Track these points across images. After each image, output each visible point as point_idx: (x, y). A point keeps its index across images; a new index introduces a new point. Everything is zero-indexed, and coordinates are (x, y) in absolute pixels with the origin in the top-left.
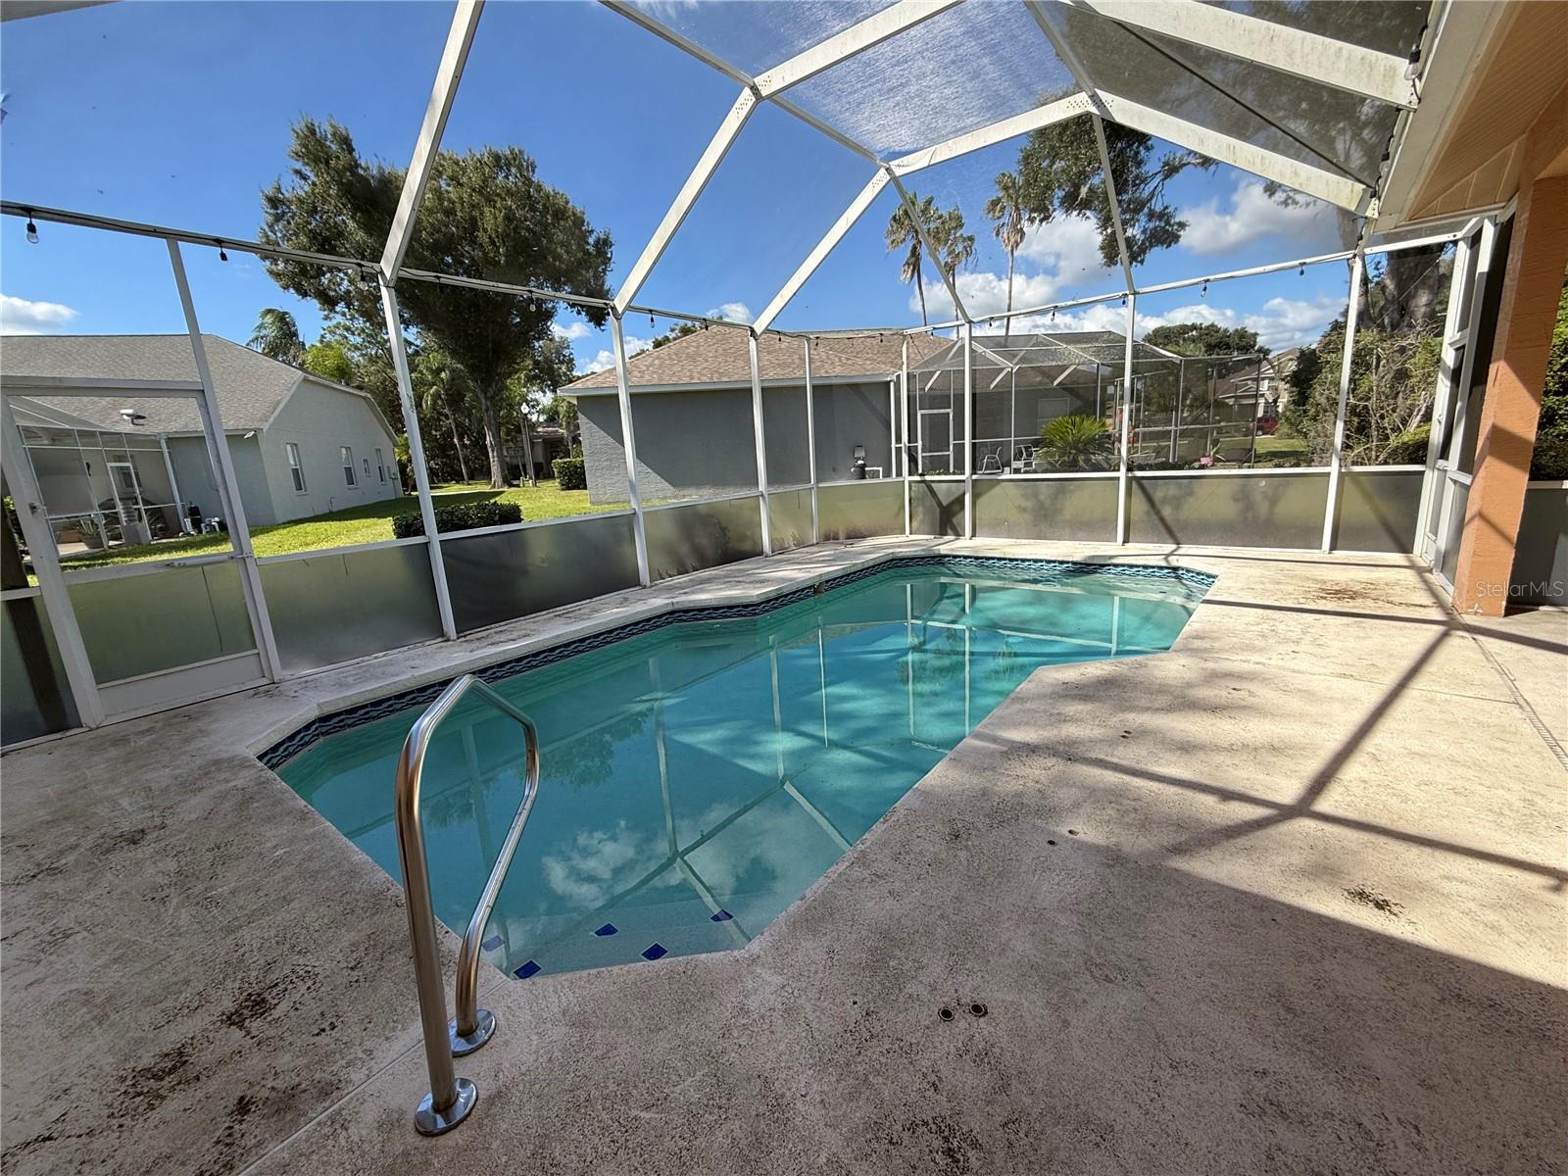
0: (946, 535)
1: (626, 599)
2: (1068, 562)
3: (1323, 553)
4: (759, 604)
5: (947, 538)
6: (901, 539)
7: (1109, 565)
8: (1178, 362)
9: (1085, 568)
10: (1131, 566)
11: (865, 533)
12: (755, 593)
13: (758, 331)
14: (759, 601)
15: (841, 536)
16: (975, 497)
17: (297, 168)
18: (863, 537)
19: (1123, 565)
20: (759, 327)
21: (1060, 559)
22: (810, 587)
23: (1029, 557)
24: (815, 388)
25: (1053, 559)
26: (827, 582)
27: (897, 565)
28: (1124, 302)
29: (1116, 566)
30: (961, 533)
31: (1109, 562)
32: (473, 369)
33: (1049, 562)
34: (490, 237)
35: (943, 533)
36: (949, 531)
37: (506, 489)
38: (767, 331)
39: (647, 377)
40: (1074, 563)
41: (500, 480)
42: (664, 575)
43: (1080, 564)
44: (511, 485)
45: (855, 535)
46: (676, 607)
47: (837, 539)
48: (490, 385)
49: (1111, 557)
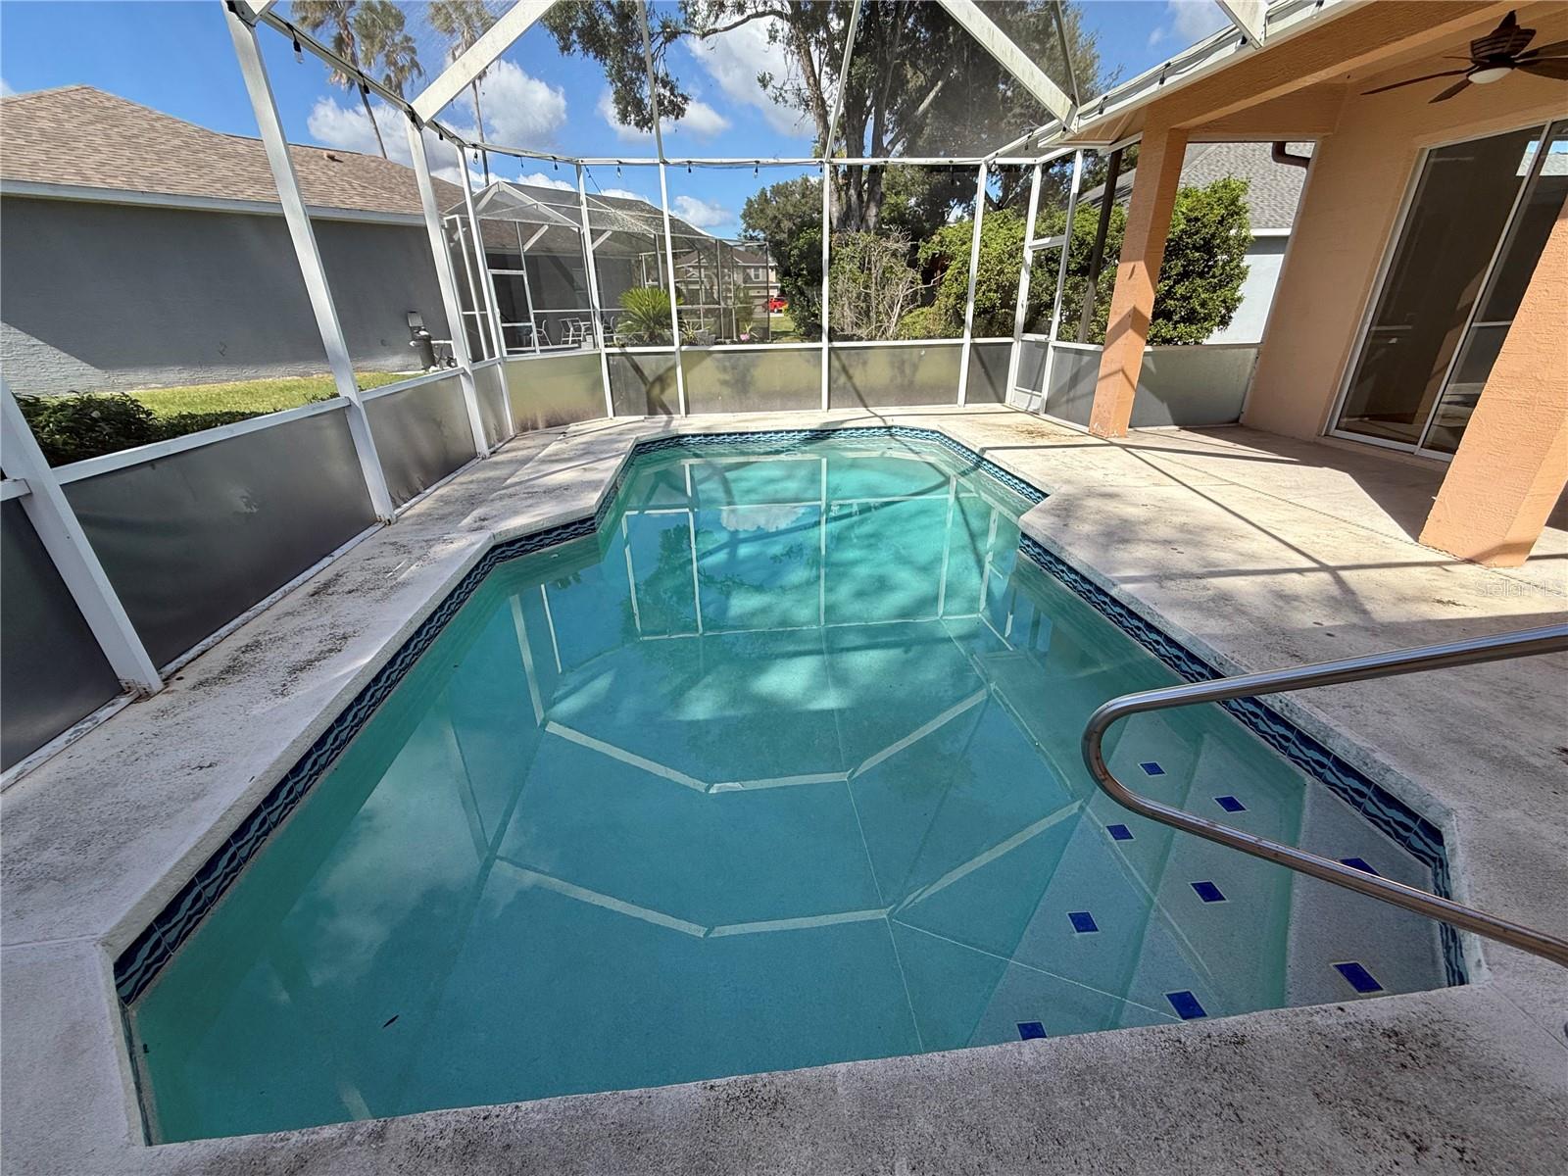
2: (805, 431)
3: (960, 405)
4: (595, 516)
5: (657, 418)
6: (604, 422)
7: (840, 430)
8: (714, 241)
9: (820, 435)
10: (857, 429)
11: (567, 419)
12: (591, 502)
13: (425, 116)
14: (596, 511)
15: (541, 425)
16: (687, 370)
19: (851, 429)
21: (799, 428)
23: (771, 429)
25: (792, 429)
27: (640, 449)
29: (846, 430)
30: (674, 411)
31: (845, 426)
33: (788, 432)
35: (653, 413)
36: (660, 410)
40: (811, 431)
43: (817, 431)
46: (499, 540)
47: (537, 429)
49: (842, 422)
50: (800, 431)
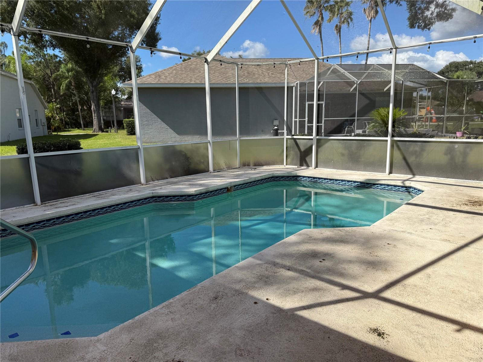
1: (131, 190)
2: (358, 182)
4: (196, 195)
5: (303, 168)
6: (281, 167)
7: (377, 184)
8: (446, 81)
10: (388, 185)
11: (263, 163)
12: (192, 190)
13: (209, 60)
14: (196, 193)
15: (251, 164)
16: (318, 147)
18: (261, 165)
19: (384, 185)
20: (210, 57)
21: (354, 180)
22: (225, 188)
23: (339, 179)
24: (240, 88)
25: (351, 180)
26: (235, 186)
27: (274, 179)
28: (391, 52)
29: (381, 185)
30: (309, 164)
31: (377, 182)
32: (86, 71)
33: (349, 181)
34: (98, 5)
35: (301, 165)
36: (304, 164)
37: (100, 133)
38: (214, 59)
39: (168, 79)
40: (360, 182)
41: (98, 128)
42: (154, 179)
43: (364, 183)
44: (103, 131)
45: (258, 164)
46: (154, 195)
47: (249, 166)
48: (94, 80)
49: (378, 180)
50: (355, 182)
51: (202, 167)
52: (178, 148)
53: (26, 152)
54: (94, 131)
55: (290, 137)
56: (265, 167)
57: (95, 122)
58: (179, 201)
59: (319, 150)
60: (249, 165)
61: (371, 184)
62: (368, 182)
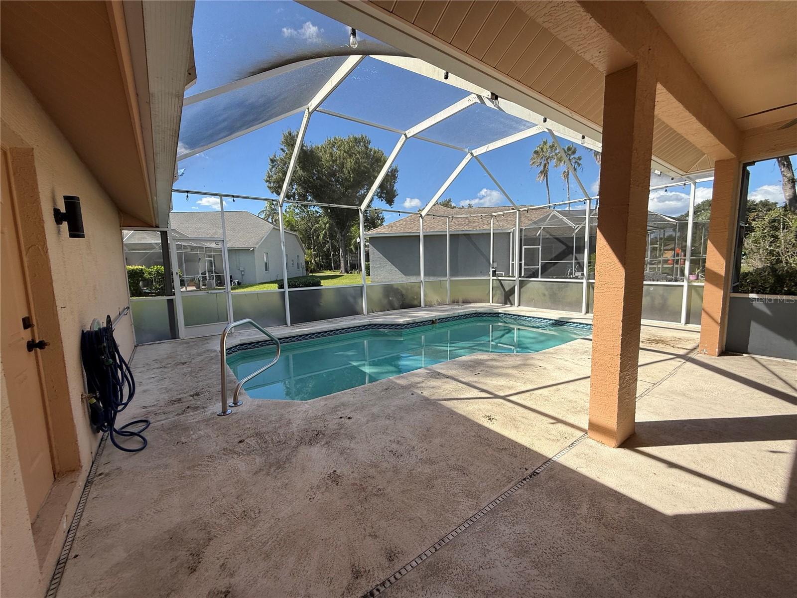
0: (507, 304)
1: (354, 319)
2: (553, 320)
3: (682, 324)
4: (404, 325)
5: (506, 306)
6: (489, 304)
7: (571, 322)
8: (675, 224)
9: (559, 323)
10: (580, 324)
11: (471, 301)
12: (401, 321)
13: (423, 215)
14: (404, 323)
15: (460, 301)
16: (521, 287)
17: (282, 148)
18: (470, 303)
19: (577, 323)
20: (424, 213)
21: (549, 318)
22: (430, 321)
23: (536, 316)
25: (546, 318)
26: (439, 319)
27: (477, 315)
29: (574, 323)
30: (513, 303)
33: (544, 319)
34: (348, 171)
35: (506, 304)
36: (508, 303)
39: (399, 229)
40: (555, 320)
42: (374, 311)
43: (558, 321)
45: (466, 302)
46: (372, 323)
48: (343, 230)
49: (571, 319)
50: (550, 320)
51: (416, 303)
52: (395, 287)
53: (283, 288)
54: (341, 273)
55: (495, 278)
56: (472, 305)
57: (342, 265)
58: (390, 329)
59: (521, 290)
60: (458, 302)
61: (564, 322)
62: (562, 320)
